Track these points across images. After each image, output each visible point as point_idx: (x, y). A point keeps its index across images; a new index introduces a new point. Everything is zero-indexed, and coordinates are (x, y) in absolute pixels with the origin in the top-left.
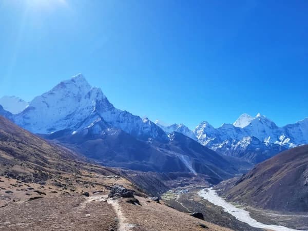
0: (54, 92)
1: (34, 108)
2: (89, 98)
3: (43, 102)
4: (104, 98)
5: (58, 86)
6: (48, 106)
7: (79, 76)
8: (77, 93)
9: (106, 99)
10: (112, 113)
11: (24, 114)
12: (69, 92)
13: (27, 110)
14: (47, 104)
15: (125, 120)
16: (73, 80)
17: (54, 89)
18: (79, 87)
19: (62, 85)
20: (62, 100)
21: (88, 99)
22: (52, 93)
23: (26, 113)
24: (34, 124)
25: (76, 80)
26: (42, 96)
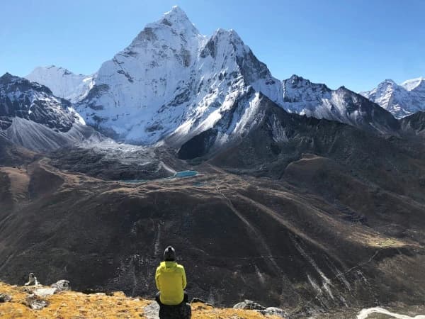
0: (135, 50)
1: (106, 87)
2: (213, 55)
3: (120, 72)
4: (248, 51)
5: (140, 36)
6: (131, 81)
7: (175, 10)
8: (180, 47)
9: (251, 53)
10: (267, 83)
11: (90, 100)
12: (164, 47)
13: (95, 92)
14: (127, 76)
15: (301, 95)
16: (166, 22)
17: (134, 44)
18: (181, 35)
19: (148, 33)
20: (153, 64)
21: (210, 57)
22: (131, 53)
23: (95, 99)
24: (114, 120)
25: (172, 20)
26: (115, 61)
